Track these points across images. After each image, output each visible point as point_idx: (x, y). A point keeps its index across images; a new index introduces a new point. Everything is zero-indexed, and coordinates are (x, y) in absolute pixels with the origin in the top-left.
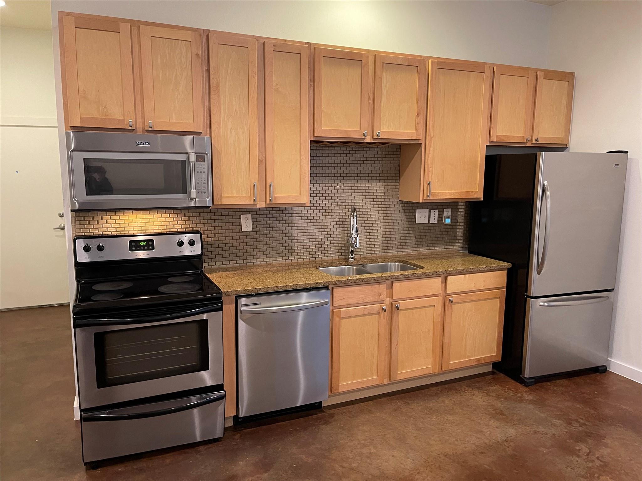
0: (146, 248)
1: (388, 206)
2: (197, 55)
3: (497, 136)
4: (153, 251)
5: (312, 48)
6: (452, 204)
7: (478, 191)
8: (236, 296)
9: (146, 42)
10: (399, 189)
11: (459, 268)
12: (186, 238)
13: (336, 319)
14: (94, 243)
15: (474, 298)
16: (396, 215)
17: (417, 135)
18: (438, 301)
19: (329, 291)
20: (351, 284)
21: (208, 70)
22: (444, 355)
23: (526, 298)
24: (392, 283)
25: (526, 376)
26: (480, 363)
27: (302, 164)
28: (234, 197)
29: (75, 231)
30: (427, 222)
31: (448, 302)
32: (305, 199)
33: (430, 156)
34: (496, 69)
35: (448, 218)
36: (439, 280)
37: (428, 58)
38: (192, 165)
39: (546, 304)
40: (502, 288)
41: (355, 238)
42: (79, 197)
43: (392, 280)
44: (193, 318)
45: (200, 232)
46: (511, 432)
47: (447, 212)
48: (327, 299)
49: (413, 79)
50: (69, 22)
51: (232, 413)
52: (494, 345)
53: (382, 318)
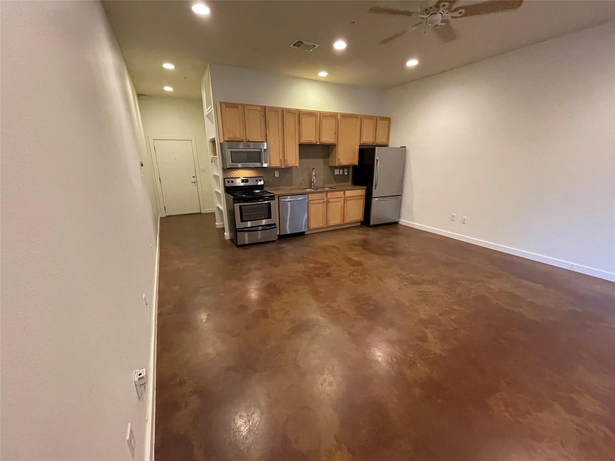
0: (246, 182)
1: (325, 168)
2: (262, 115)
3: (363, 142)
4: (249, 183)
5: (299, 110)
6: (347, 167)
7: (356, 161)
8: (278, 196)
9: (246, 112)
10: (328, 161)
11: (349, 188)
12: (258, 179)
13: (309, 205)
14: (230, 180)
15: (354, 199)
16: (327, 171)
17: (335, 142)
18: (342, 199)
19: (307, 195)
20: (314, 193)
21: (265, 120)
22: (344, 218)
23: (371, 198)
24: (327, 193)
25: (371, 225)
26: (356, 222)
27: (296, 152)
28: (275, 164)
29: (223, 176)
30: (339, 174)
31: (345, 200)
32: (297, 165)
33: (339, 149)
34: (362, 116)
35: (346, 172)
36: (342, 192)
37: (338, 113)
38: (263, 153)
39: (378, 200)
40: (364, 195)
41: (314, 179)
42: (229, 164)
43: (328, 192)
44: (266, 202)
45: (263, 177)
46: (364, 237)
47: (346, 170)
48: (306, 198)
49: (333, 122)
50: (223, 105)
51: (278, 234)
52: (361, 215)
53: (324, 205)
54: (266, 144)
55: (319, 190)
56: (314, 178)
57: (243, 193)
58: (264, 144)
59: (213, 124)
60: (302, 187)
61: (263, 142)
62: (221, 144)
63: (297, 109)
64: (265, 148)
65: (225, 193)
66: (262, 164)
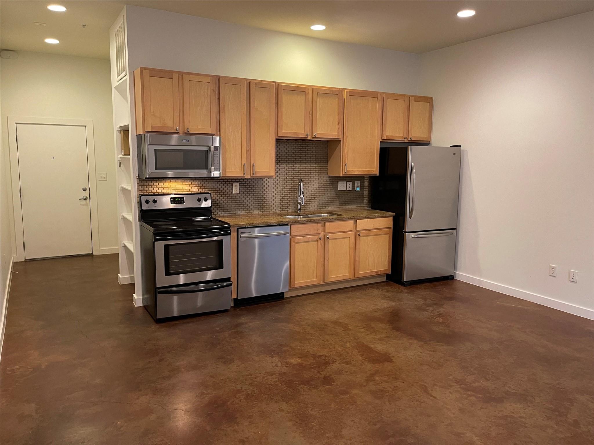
0: (180, 202)
1: (321, 179)
2: (213, 90)
3: (386, 136)
4: (184, 204)
5: (277, 84)
6: (359, 178)
7: (375, 169)
8: (237, 228)
9: (186, 83)
10: (327, 168)
11: (364, 215)
12: (202, 197)
13: (293, 243)
14: (150, 199)
15: (373, 234)
16: (326, 185)
17: (338, 136)
18: (352, 235)
19: (289, 227)
20: (301, 223)
21: (219, 99)
22: (356, 268)
23: (404, 233)
24: (325, 223)
25: (404, 280)
26: (378, 275)
27: (271, 152)
28: (233, 172)
29: (139, 192)
30: (345, 189)
31: (357, 235)
32: (273, 173)
33: (346, 148)
34: (385, 95)
35: (358, 187)
36: (352, 222)
37: (343, 89)
38: (212, 153)
39: (416, 236)
40: (390, 228)
41: (301, 198)
42: (151, 170)
43: (325, 221)
44: (215, 238)
45: (210, 194)
46: (393, 304)
47: (358, 183)
48: (288, 231)
49: (335, 102)
50: (147, 73)
51: (234, 296)
52: (386, 263)
53: (319, 244)
54: (218, 138)
55: (312, 217)
56: (302, 195)
57: (174, 222)
58: (215, 139)
59: (127, 101)
60: (280, 211)
61: (213, 135)
62: (139, 138)
63: (273, 82)
64: (217, 144)
65: (139, 221)
66: (211, 172)
